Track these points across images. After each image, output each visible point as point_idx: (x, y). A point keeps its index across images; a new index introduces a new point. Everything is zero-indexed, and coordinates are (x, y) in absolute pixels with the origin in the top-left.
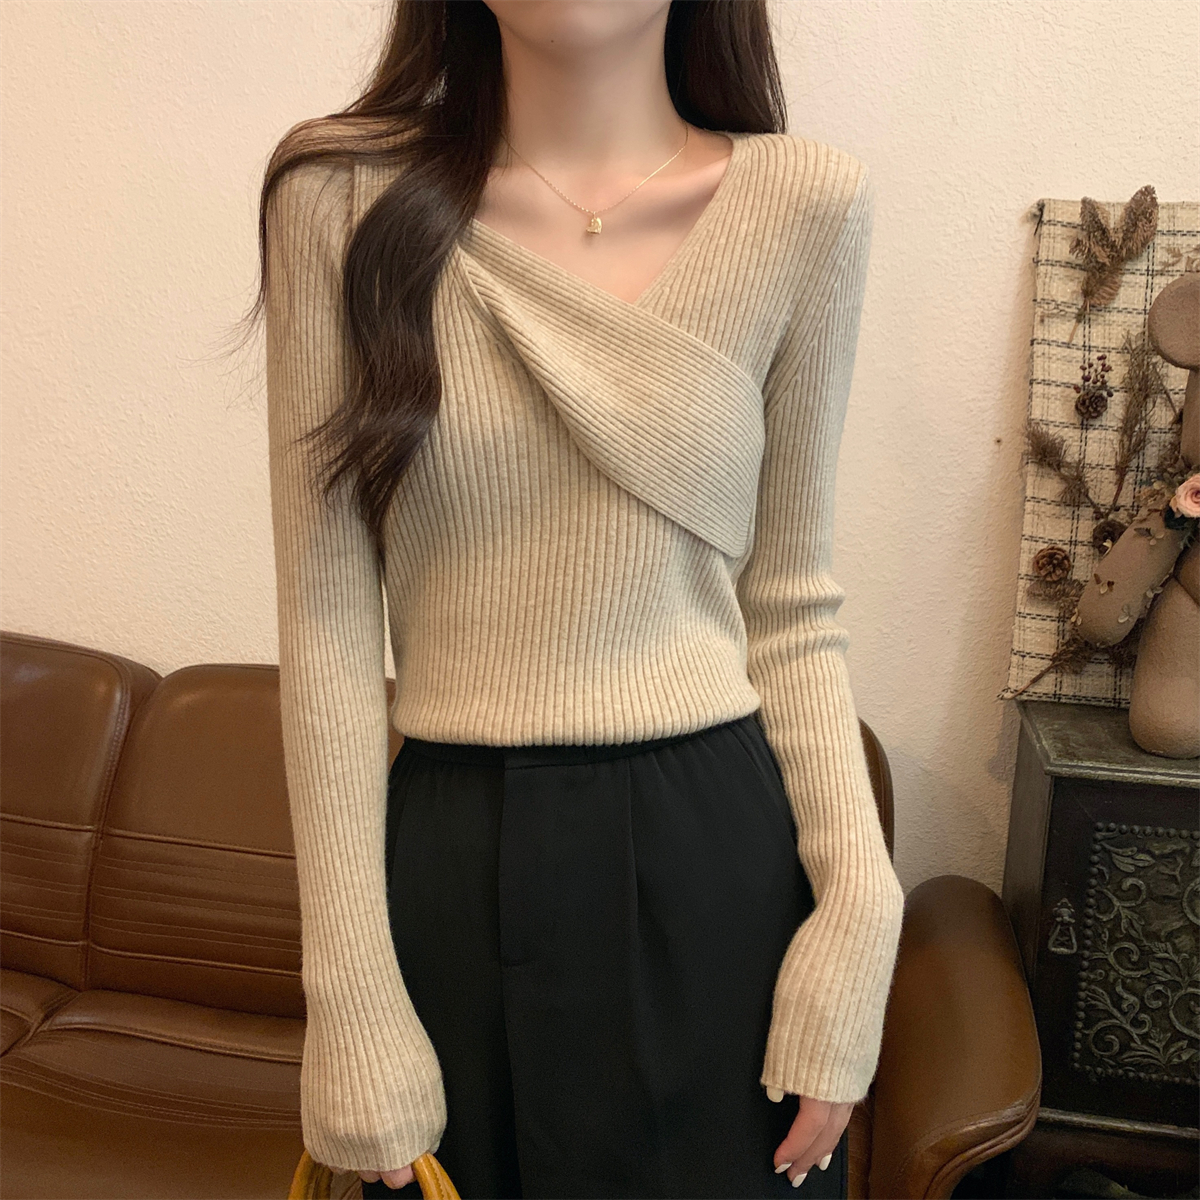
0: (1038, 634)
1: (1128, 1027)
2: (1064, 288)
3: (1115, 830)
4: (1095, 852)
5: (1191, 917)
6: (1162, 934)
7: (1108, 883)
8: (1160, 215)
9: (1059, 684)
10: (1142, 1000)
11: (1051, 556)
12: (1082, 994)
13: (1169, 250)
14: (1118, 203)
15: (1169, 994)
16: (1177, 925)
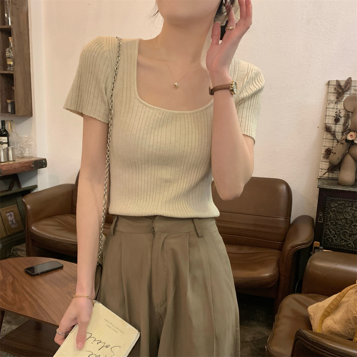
0: (325, 165)
1: (333, 237)
2: (333, 98)
3: (330, 199)
4: (327, 203)
5: (345, 216)
6: (339, 219)
7: (329, 209)
8: (352, 83)
9: (329, 175)
10: (336, 232)
11: (328, 149)
12: (324, 231)
13: (354, 90)
14: (344, 81)
15: (341, 231)
16: (342, 217)
